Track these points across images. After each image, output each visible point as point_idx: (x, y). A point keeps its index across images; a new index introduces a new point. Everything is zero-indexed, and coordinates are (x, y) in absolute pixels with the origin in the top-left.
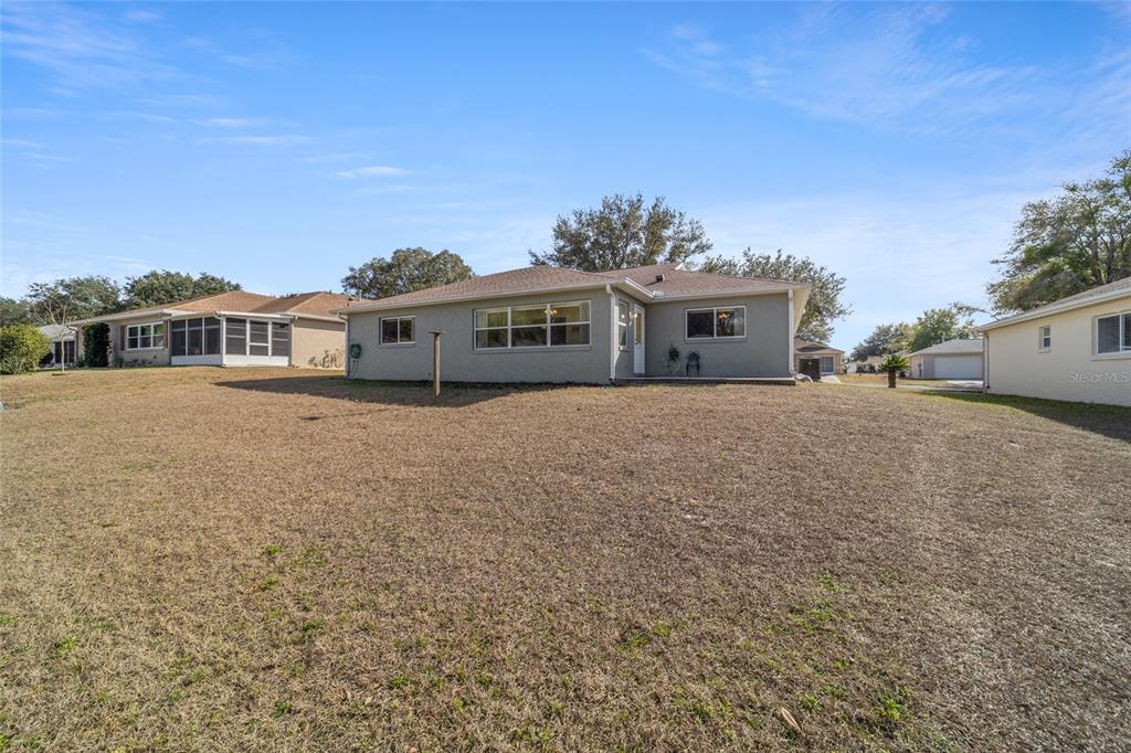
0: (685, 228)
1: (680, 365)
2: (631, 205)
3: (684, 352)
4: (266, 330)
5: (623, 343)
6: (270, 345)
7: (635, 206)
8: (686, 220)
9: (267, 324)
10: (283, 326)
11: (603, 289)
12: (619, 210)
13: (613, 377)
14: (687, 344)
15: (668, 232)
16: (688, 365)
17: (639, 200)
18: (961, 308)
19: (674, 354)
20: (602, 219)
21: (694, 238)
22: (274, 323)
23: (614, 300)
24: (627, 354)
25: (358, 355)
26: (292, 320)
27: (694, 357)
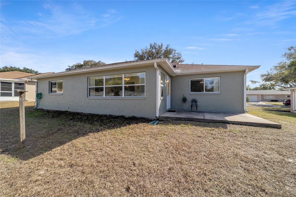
0: (176, 55)
1: (188, 105)
2: (159, 47)
3: (189, 98)
4: (11, 86)
5: (162, 95)
6: (13, 92)
7: (160, 47)
8: (177, 52)
9: (11, 83)
10: (20, 84)
11: (152, 66)
12: (155, 48)
13: (157, 115)
14: (191, 95)
15: (171, 56)
16: (192, 105)
17: (162, 45)
18: (253, 82)
19: (184, 100)
20: (150, 51)
21: (179, 58)
22: (15, 83)
23: (158, 72)
24: (164, 101)
25: (41, 98)
26: (26, 82)
27: (194, 101)
